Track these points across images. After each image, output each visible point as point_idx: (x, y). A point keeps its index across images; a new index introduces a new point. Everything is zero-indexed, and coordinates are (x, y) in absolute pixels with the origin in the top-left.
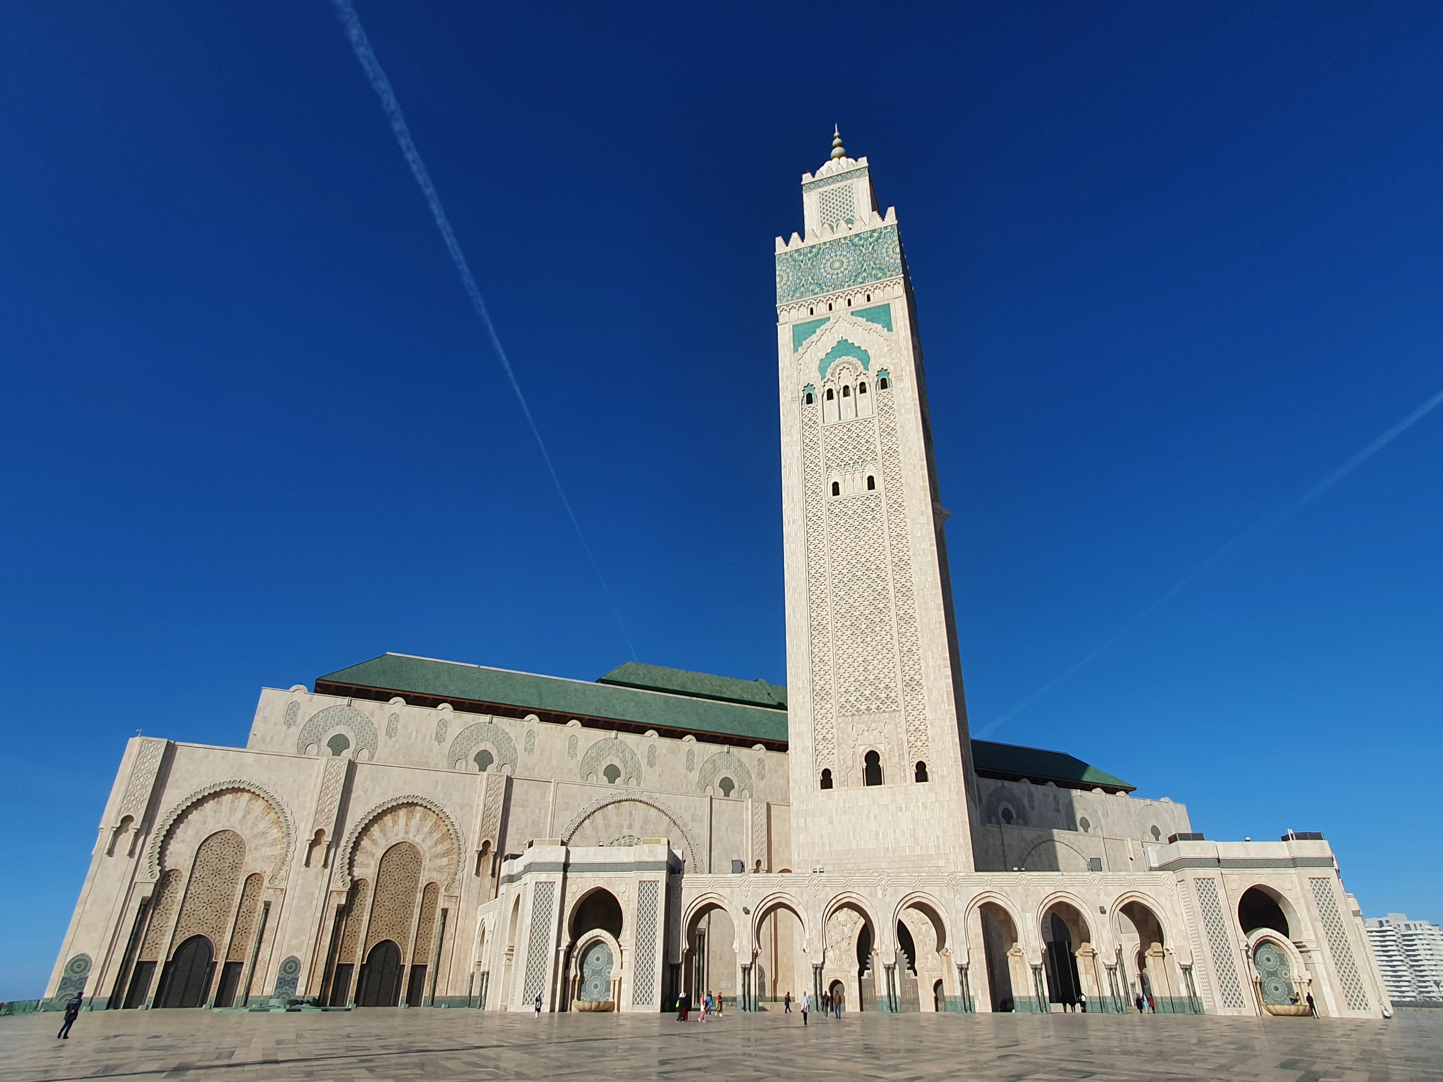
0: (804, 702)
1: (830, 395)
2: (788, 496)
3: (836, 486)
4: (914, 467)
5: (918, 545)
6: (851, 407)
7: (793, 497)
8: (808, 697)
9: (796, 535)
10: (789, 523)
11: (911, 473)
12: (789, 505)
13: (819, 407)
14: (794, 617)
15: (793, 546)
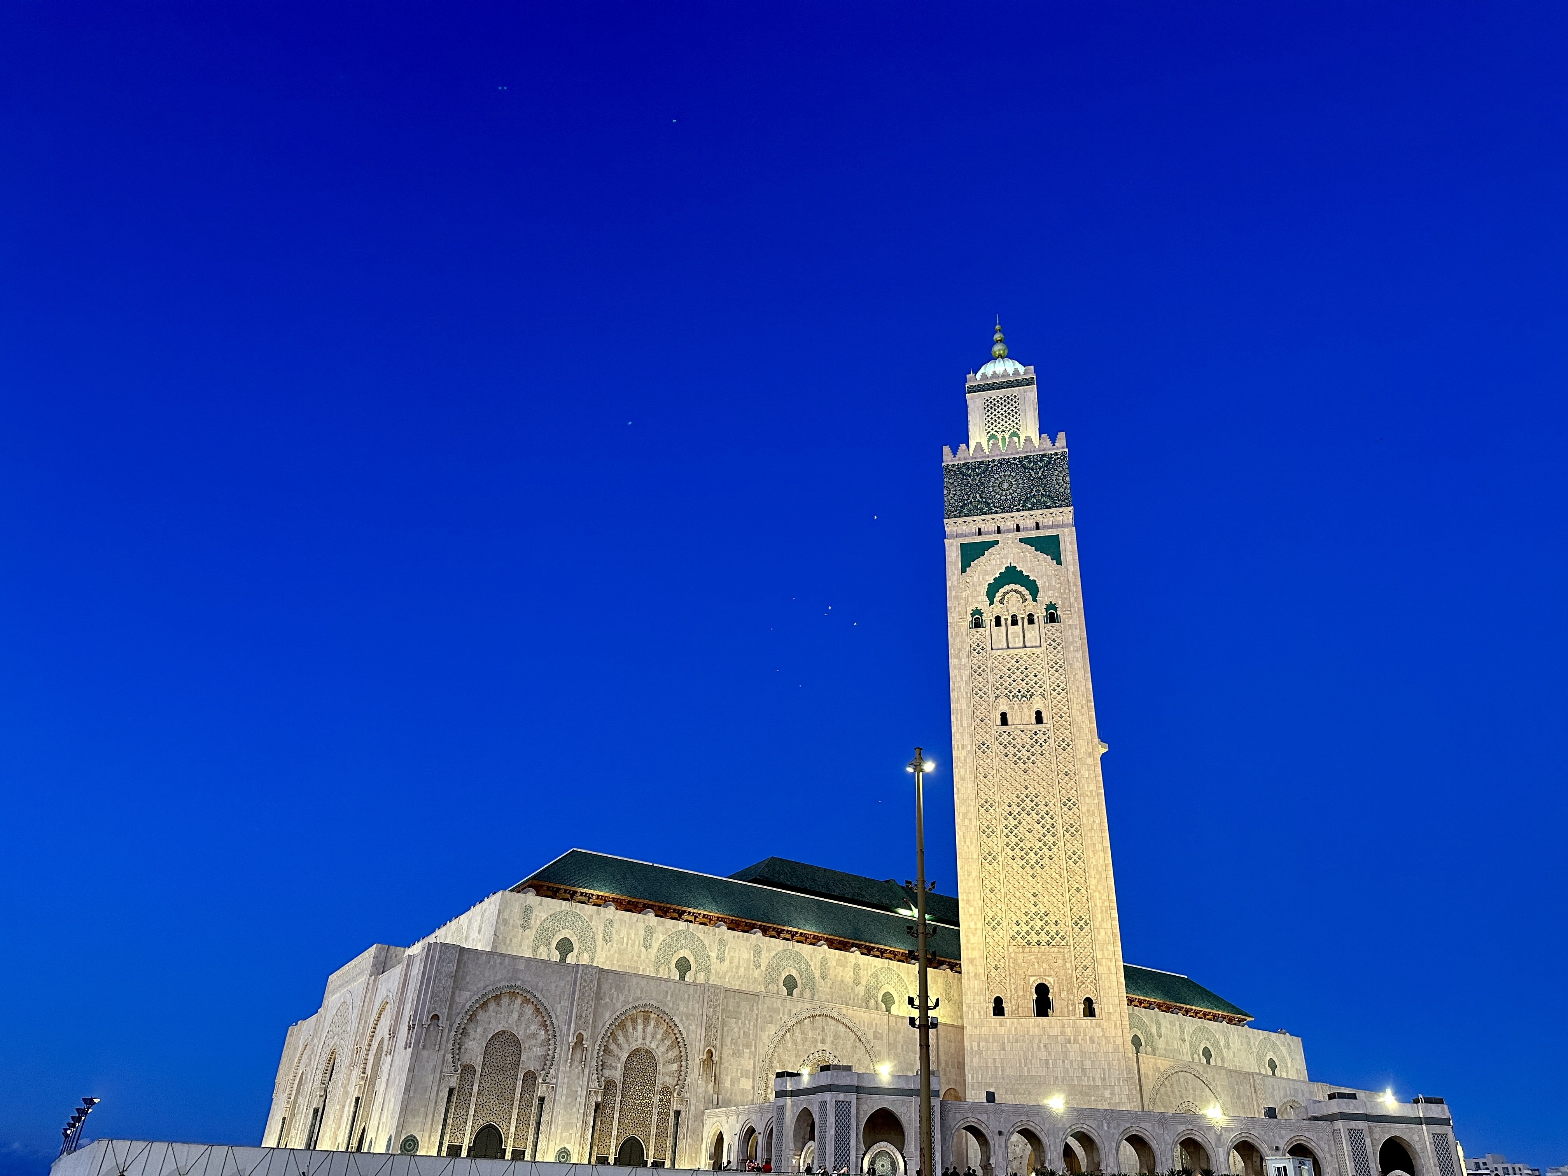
0: (976, 929)
1: (998, 622)
2: (957, 720)
3: (1004, 716)
4: (1082, 707)
5: (1086, 785)
6: (1019, 637)
7: (961, 721)
8: (979, 925)
9: (965, 760)
10: (958, 748)
11: (1078, 713)
12: (958, 729)
13: (988, 632)
14: (965, 842)
15: (962, 771)
